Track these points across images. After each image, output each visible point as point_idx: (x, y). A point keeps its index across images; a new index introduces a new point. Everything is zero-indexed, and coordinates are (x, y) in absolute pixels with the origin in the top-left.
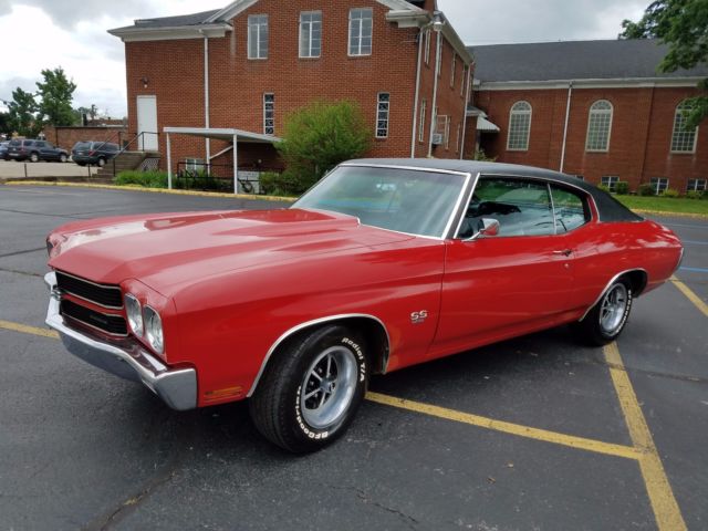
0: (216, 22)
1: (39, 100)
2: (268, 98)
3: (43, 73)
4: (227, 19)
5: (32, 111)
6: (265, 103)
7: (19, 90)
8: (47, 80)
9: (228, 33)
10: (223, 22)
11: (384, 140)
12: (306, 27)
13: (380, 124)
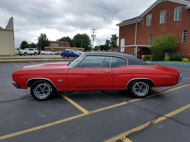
0: (139, 18)
1: (111, 41)
2: (151, 35)
3: (112, 35)
4: (142, 17)
5: (109, 44)
6: (150, 37)
7: (107, 40)
8: (113, 37)
9: (142, 20)
10: (141, 18)
11: (185, 44)
12: (162, 15)
13: (184, 39)
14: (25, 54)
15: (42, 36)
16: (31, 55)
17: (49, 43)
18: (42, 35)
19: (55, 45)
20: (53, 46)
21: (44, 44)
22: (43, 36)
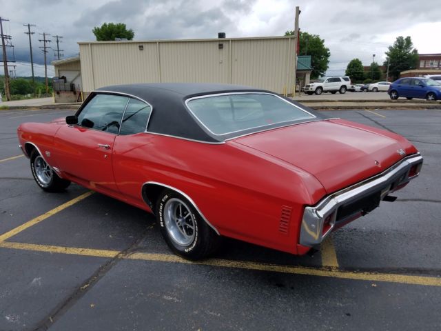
14: (319, 92)
15: (399, 43)
16: (333, 92)
17: (414, 61)
18: (400, 40)
19: (432, 64)
20: (425, 68)
21: (401, 64)
22: (403, 43)
